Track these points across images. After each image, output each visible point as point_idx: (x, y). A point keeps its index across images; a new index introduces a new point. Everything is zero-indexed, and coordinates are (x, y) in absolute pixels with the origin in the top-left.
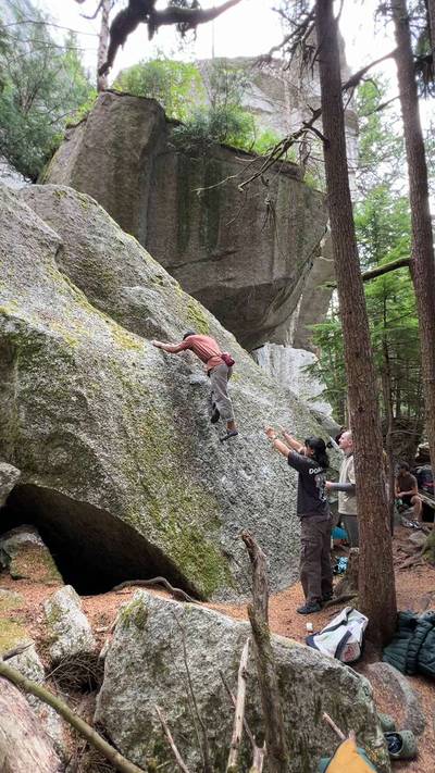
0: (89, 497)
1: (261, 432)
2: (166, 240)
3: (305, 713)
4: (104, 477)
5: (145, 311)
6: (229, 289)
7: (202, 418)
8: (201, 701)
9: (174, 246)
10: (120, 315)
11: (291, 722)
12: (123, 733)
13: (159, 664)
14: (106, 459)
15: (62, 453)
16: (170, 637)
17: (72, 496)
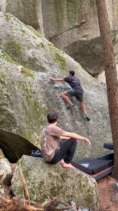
0: (12, 131)
1: (88, 105)
2: (52, 23)
3: (70, 186)
4: (17, 123)
5: (35, 59)
6: (85, 41)
7: (59, 101)
8: (38, 183)
9: (56, 24)
10: (25, 63)
11: (65, 188)
12: (16, 191)
13: (27, 174)
14: (18, 117)
15: (3, 116)
16: (31, 167)
17: (7, 131)
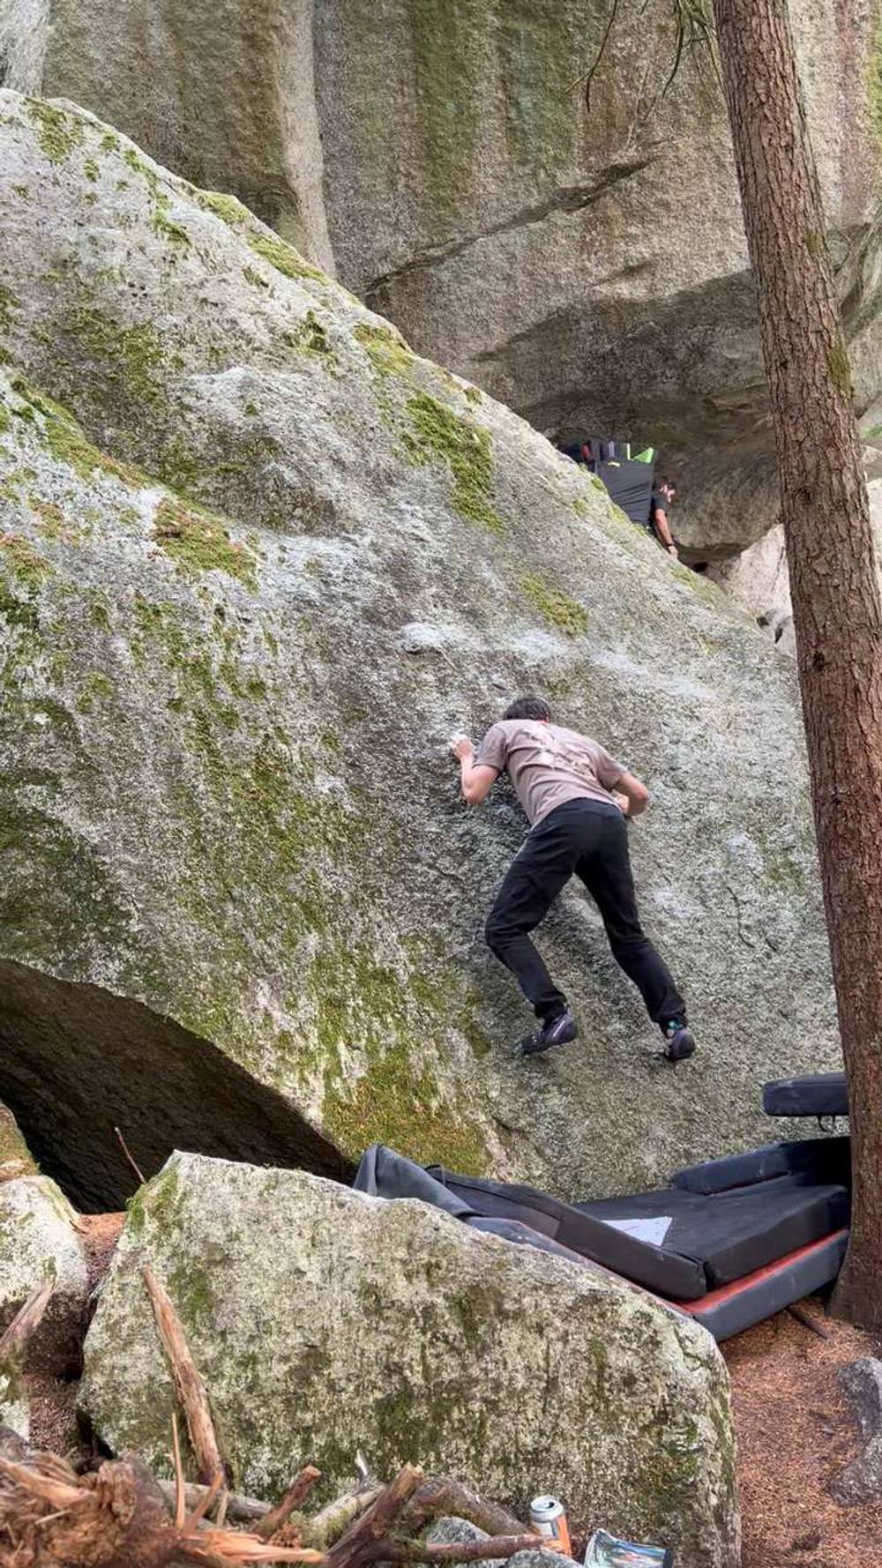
0: (92, 971)
1: (657, 783)
2: (392, 171)
3: (521, 1382)
4: (128, 915)
8: (285, 1359)
9: (421, 182)
10: (185, 466)
11: (485, 1400)
12: (123, 1422)
13: (203, 1293)
14: (133, 870)
15: (21, 863)
16: (231, 1238)
17: (53, 972)
